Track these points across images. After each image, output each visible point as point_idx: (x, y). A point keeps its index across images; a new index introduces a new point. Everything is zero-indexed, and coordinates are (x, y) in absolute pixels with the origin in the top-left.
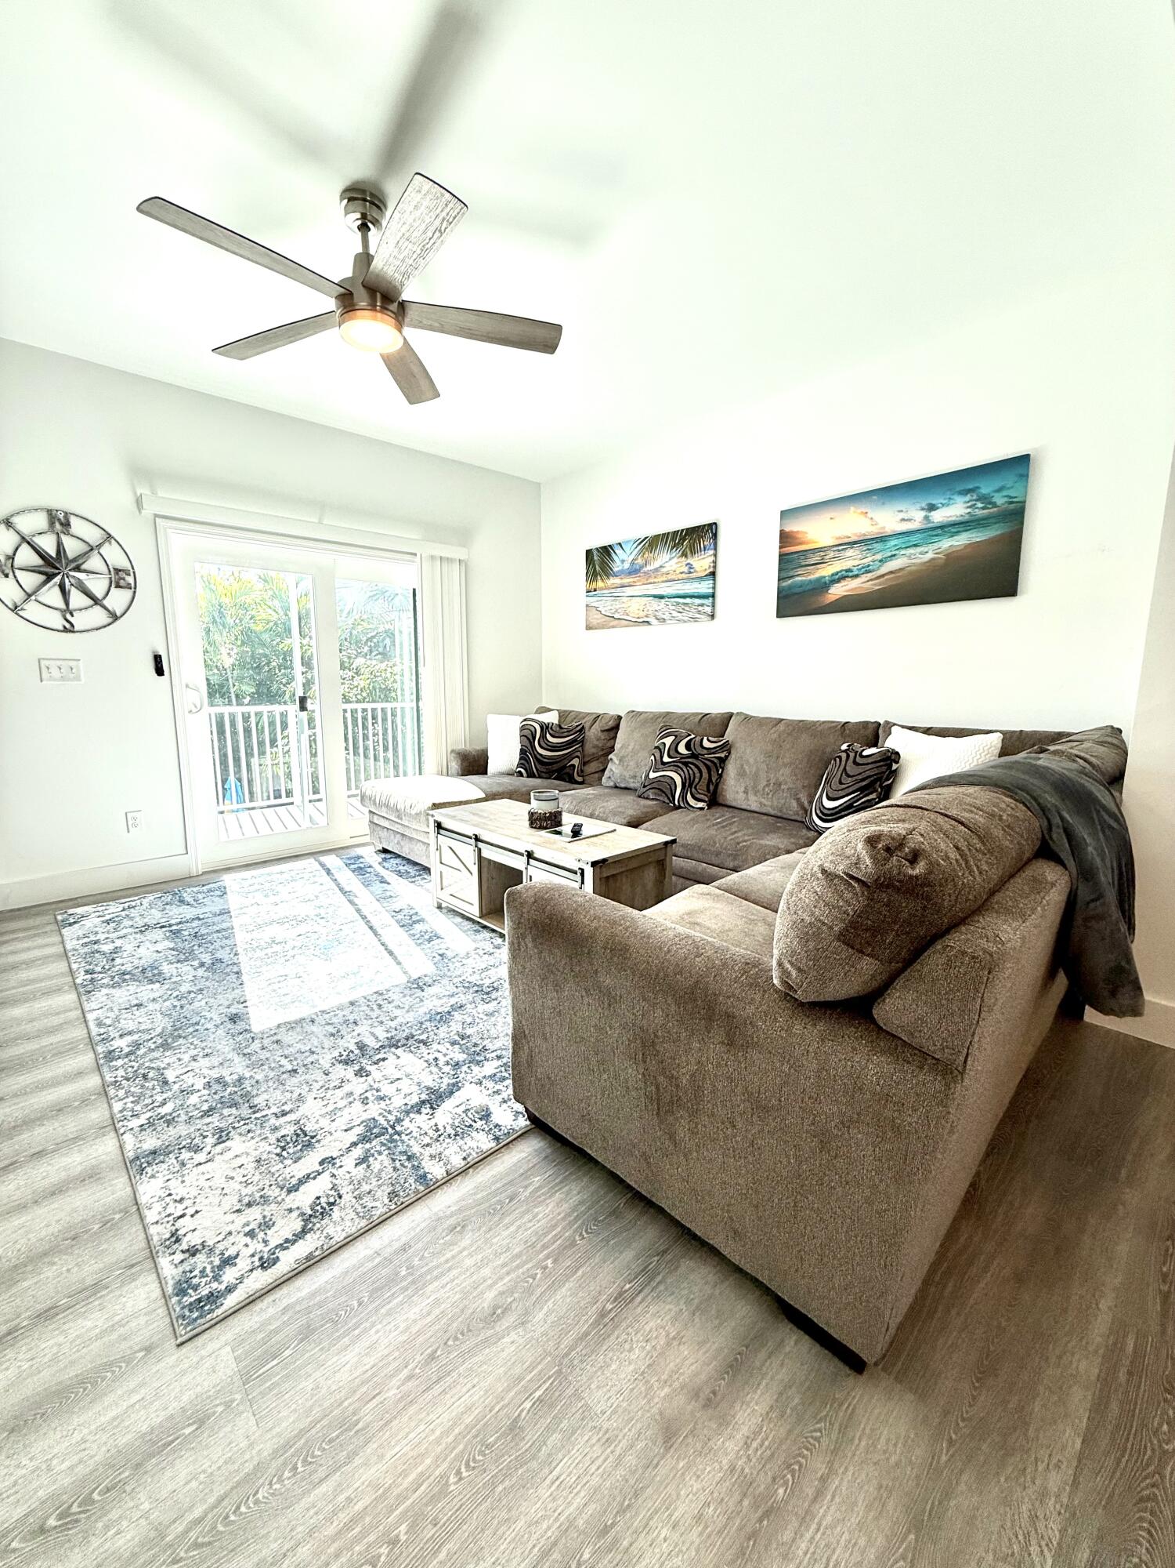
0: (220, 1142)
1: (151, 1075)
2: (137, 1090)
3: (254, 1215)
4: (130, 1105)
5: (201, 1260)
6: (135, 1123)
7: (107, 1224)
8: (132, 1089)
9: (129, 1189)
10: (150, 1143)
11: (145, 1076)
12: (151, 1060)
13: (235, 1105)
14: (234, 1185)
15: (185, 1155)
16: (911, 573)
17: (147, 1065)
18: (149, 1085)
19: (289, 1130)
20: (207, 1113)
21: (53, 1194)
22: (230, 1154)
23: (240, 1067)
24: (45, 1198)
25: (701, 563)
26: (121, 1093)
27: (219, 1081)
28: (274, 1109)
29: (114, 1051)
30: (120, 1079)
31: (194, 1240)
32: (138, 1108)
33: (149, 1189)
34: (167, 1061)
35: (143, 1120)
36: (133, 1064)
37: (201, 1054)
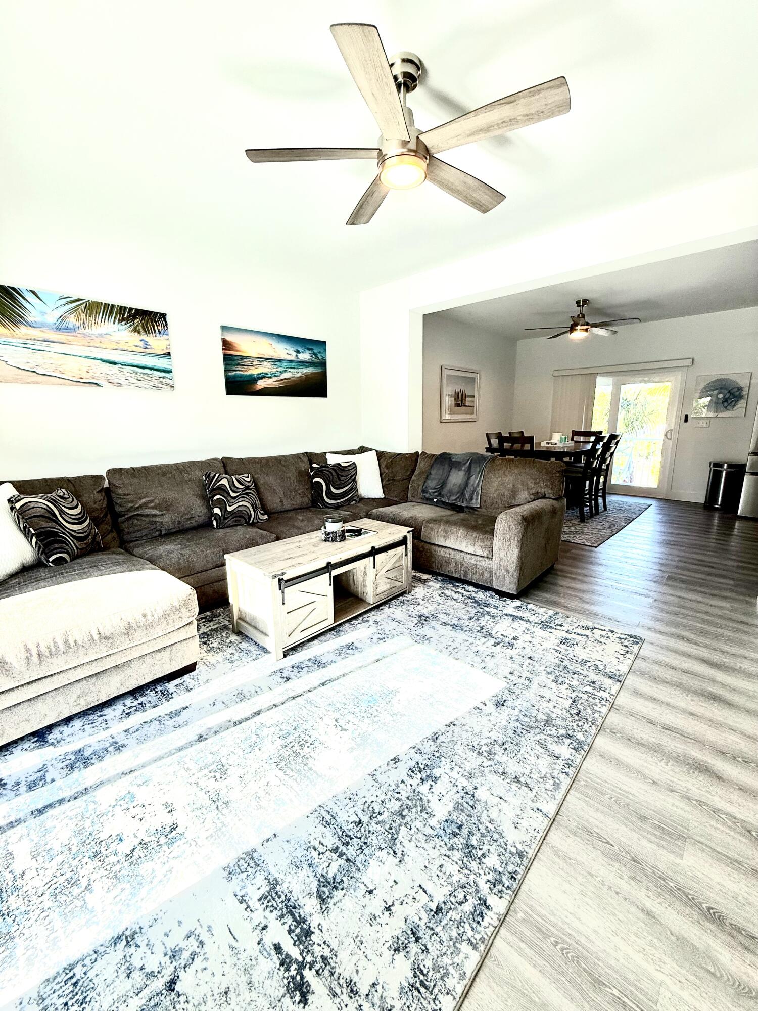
0: (587, 661)
1: (575, 711)
2: (589, 710)
3: (603, 640)
4: (599, 705)
5: (626, 643)
6: (604, 695)
7: (642, 674)
8: (590, 712)
9: (628, 677)
10: (608, 682)
11: (578, 714)
12: (566, 720)
13: (565, 667)
14: (598, 649)
15: (601, 668)
16: (294, 381)
17: (570, 719)
18: (581, 708)
19: (565, 646)
20: (578, 673)
21: (655, 699)
22: (588, 655)
23: (543, 678)
24: (658, 701)
25: (156, 342)
26: (596, 715)
27: (555, 681)
28: (558, 654)
29: (574, 749)
30: (590, 723)
31: (624, 648)
32: (598, 701)
33: (624, 668)
34: (560, 712)
35: (602, 694)
36: (575, 727)
37: (543, 699)
